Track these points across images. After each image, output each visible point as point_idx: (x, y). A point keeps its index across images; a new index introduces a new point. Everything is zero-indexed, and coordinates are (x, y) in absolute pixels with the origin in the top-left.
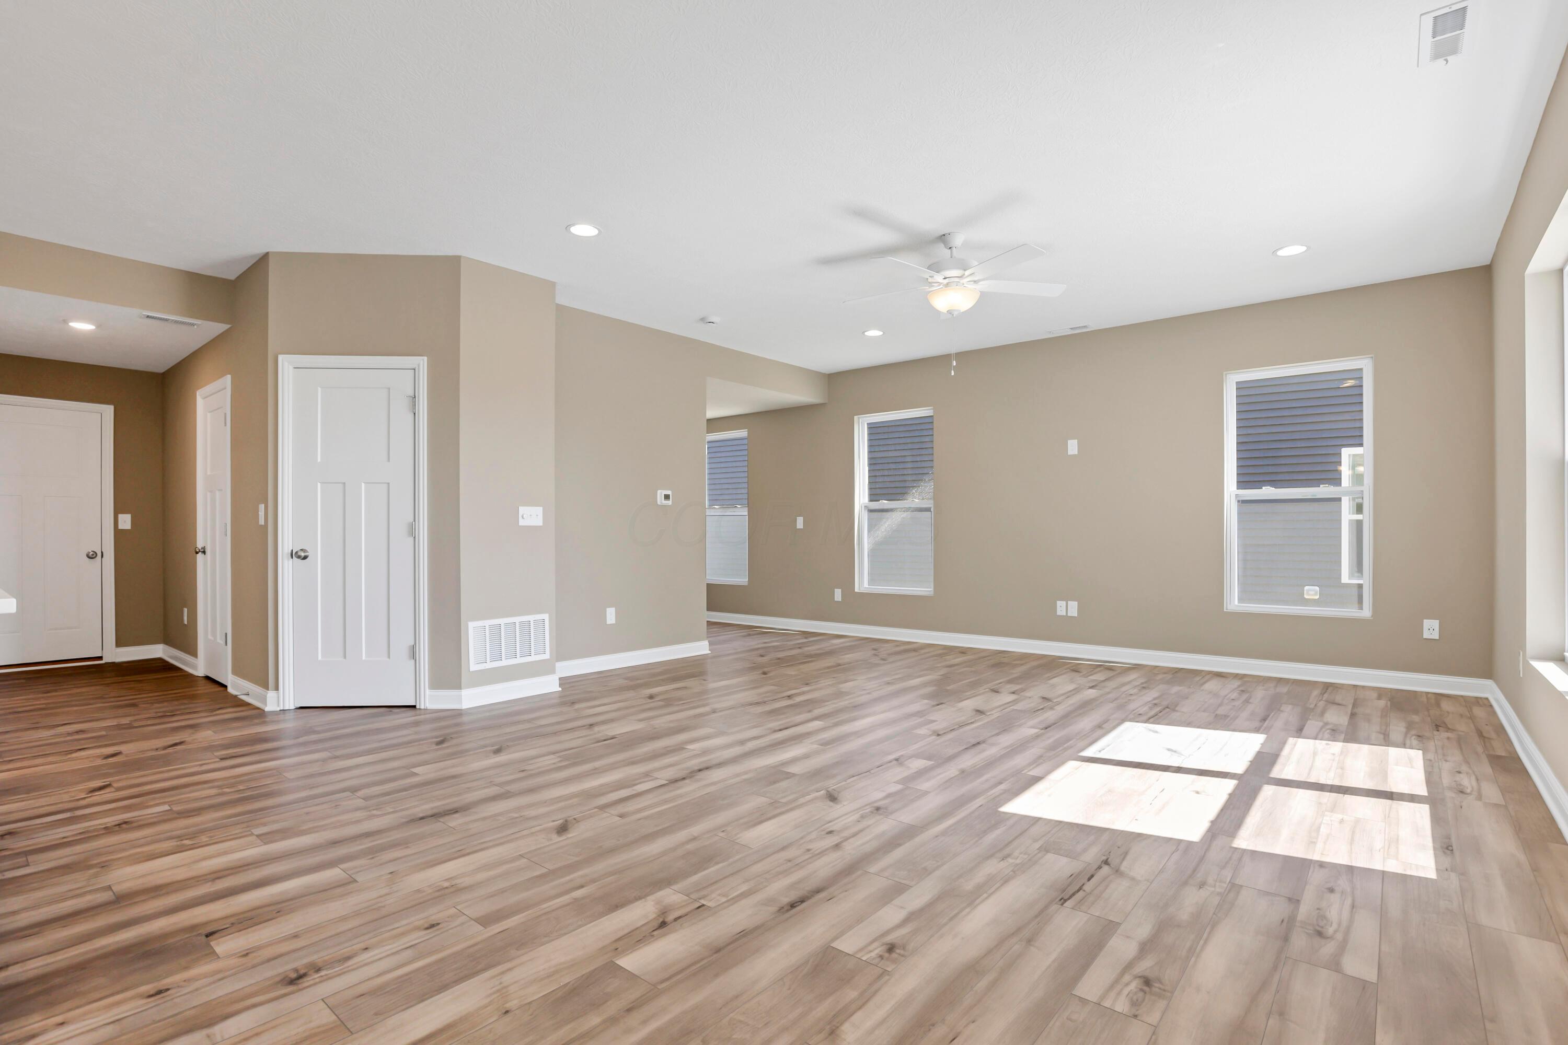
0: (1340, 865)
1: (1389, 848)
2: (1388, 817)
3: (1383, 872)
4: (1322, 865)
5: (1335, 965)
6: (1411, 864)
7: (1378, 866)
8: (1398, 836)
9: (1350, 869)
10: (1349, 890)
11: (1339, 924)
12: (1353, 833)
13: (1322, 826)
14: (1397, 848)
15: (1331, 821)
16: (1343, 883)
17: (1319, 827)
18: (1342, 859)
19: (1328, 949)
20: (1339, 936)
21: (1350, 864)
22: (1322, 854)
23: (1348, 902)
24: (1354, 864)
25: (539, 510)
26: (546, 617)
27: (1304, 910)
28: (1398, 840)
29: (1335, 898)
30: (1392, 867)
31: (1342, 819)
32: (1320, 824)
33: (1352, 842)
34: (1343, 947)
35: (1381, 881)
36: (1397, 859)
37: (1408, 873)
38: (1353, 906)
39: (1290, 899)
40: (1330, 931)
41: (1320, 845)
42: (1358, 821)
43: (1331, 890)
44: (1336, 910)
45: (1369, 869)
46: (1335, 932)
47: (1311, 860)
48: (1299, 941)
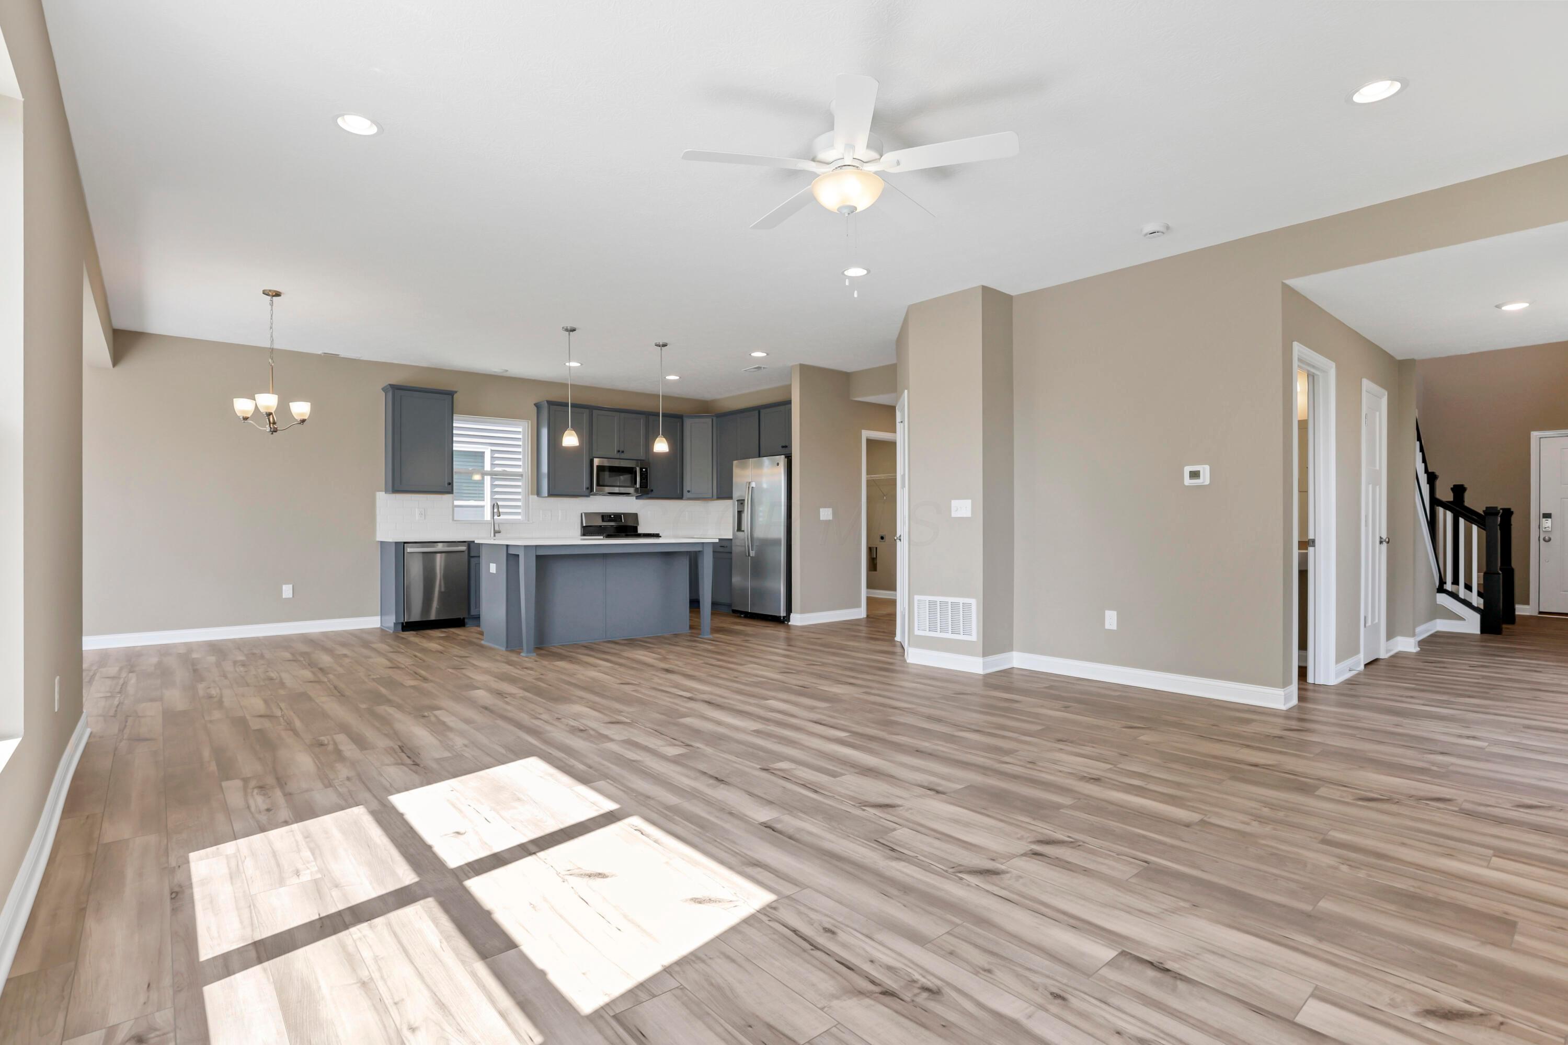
0: (272, 829)
1: (238, 865)
2: (250, 906)
3: (235, 839)
4: (286, 823)
5: (246, 781)
6: (214, 857)
7: (242, 842)
8: (232, 883)
9: (263, 829)
10: (257, 815)
11: (252, 795)
12: (278, 865)
13: (312, 858)
14: (229, 868)
15: (308, 868)
16: (263, 818)
17: (313, 854)
18: (273, 834)
19: (253, 783)
20: (249, 791)
21: (265, 833)
22: (292, 831)
23: (253, 809)
24: (262, 835)
25: (968, 503)
26: (973, 602)
27: (278, 793)
28: (231, 878)
29: (263, 807)
30: (229, 848)
31: (298, 876)
32: (315, 859)
33: (274, 854)
34: (245, 788)
35: (235, 831)
36: (227, 856)
37: (215, 848)
38: (249, 807)
39: (290, 794)
40: (256, 791)
41: (299, 837)
42: (281, 882)
43: (268, 810)
44: (259, 801)
45: (247, 836)
46: (253, 792)
47: (297, 822)
48: (270, 780)
